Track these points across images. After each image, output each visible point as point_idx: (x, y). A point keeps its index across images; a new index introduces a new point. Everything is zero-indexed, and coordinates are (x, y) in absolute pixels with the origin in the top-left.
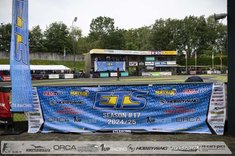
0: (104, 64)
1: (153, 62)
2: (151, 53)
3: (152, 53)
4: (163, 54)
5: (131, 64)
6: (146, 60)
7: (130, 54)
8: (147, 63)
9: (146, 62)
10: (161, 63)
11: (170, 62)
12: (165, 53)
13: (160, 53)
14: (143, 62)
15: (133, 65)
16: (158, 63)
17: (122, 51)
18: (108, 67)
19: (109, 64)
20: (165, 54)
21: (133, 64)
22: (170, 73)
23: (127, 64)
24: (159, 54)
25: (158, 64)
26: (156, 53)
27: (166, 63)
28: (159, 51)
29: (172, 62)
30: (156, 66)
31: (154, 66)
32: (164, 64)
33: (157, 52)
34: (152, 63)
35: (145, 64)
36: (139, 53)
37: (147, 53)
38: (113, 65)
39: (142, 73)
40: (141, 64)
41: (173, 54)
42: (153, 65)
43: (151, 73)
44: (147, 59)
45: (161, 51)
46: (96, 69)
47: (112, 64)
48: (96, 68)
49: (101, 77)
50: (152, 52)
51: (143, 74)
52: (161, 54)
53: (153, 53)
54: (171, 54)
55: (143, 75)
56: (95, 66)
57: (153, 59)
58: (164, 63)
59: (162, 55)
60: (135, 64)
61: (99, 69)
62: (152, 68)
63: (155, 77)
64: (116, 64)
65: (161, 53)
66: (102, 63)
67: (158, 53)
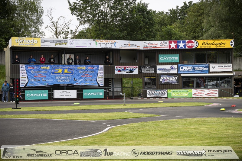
0: (47, 70)
1: (176, 67)
2: (168, 44)
3: (170, 46)
4: (198, 47)
5: (119, 71)
6: (160, 62)
7: (113, 47)
8: (160, 69)
9: (158, 67)
10: (194, 69)
11: (217, 65)
12: (203, 44)
13: (190, 44)
14: (152, 67)
15: (125, 73)
16: (188, 68)
17: (91, 41)
18: (57, 78)
19: (60, 71)
20: (203, 48)
21: (124, 70)
22: (215, 93)
23: (108, 71)
24: (187, 48)
25: (187, 70)
26: (181, 45)
27: (209, 67)
28: (187, 41)
29: (224, 65)
30: (182, 75)
31: (178, 75)
32: (202, 71)
33: (184, 42)
34: (172, 68)
35: (155, 70)
36: (140, 45)
37: (159, 46)
38: (70, 72)
39: (148, 91)
40: (147, 70)
41: (222, 46)
42: (175, 72)
43: (169, 91)
44: (162, 58)
45: (194, 41)
46: (23, 82)
47: (66, 71)
48: (24, 79)
49: (26, 99)
50: (170, 43)
51: (150, 93)
52: (194, 48)
53: (173, 45)
54: (219, 47)
55: (148, 96)
56: (21, 75)
57: (176, 58)
58: (201, 69)
59: (196, 50)
60: (131, 71)
61: (32, 83)
62: (174, 79)
63: (179, 100)
64: (77, 70)
65: (193, 44)
66: (40, 69)
67: (184, 46)
